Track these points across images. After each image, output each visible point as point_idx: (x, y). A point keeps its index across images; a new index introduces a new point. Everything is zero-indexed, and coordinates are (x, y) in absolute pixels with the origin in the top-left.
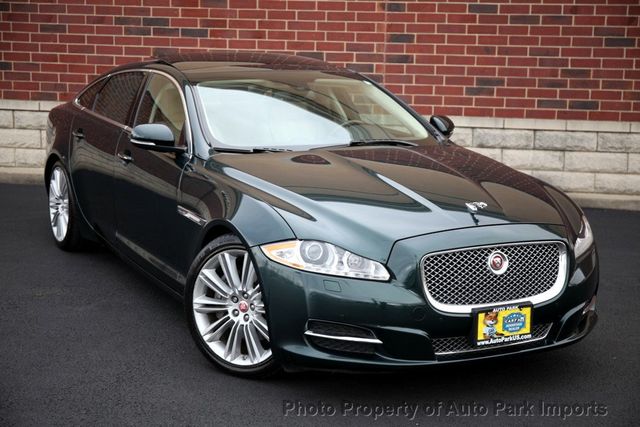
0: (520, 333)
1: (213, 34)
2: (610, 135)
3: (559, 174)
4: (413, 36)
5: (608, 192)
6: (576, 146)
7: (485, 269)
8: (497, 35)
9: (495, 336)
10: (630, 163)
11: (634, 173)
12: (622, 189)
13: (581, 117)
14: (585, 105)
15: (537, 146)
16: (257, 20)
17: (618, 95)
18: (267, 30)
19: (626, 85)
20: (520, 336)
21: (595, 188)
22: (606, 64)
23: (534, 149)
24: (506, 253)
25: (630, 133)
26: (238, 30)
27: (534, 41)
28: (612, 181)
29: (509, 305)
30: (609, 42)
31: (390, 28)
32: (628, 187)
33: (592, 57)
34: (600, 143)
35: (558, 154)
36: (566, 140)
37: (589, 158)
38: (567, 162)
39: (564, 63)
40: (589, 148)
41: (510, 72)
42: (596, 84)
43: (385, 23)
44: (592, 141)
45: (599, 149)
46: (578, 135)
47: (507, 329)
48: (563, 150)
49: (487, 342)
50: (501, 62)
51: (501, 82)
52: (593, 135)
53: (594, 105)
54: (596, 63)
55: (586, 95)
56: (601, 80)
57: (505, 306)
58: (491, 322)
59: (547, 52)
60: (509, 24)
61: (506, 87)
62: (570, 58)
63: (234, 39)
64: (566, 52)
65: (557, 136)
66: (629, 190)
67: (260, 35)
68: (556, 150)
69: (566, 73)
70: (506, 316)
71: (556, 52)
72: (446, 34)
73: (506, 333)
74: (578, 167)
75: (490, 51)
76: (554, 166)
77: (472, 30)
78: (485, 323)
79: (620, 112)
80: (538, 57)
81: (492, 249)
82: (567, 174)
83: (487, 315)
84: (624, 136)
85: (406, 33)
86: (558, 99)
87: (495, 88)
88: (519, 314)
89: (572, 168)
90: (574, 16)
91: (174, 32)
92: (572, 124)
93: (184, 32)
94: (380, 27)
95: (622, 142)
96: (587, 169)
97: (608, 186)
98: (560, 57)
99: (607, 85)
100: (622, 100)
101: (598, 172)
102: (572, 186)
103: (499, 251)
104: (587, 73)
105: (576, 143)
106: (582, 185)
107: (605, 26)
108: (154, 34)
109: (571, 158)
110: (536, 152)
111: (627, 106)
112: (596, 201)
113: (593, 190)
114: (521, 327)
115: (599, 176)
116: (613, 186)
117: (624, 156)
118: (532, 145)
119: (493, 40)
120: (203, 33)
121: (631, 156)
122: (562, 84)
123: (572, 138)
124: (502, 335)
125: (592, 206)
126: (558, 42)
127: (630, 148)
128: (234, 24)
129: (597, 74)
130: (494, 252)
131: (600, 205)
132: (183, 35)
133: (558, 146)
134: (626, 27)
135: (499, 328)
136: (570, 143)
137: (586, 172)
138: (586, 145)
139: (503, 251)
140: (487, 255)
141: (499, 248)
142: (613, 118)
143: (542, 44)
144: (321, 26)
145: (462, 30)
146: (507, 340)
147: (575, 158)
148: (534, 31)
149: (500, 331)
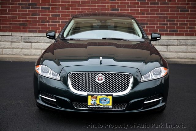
0: (107, 105)
1: (52, 8)
2: (181, 40)
3: (166, 53)
4: (119, 9)
5: (181, 58)
6: (171, 44)
7: (94, 80)
8: (146, 8)
9: (96, 105)
10: (188, 49)
11: (189, 52)
12: (185, 57)
13: (173, 35)
14: (174, 31)
15: (159, 44)
16: (67, 4)
17: (184, 28)
18: (70, 7)
19: (187, 24)
20: (107, 106)
21: (177, 57)
22: (180, 17)
23: (158, 45)
24: (105, 75)
25: (188, 40)
26: (60, 7)
27: (157, 10)
28: (182, 55)
29: (102, 94)
30: (181, 11)
31: (111, 6)
32: (188, 57)
33: (176, 16)
34: (179, 43)
35: (166, 47)
36: (168, 42)
37: (175, 48)
38: (168, 49)
39: (167, 17)
40: (175, 45)
41: (150, 21)
42: (177, 24)
43: (110, 5)
44: (176, 42)
45: (178, 45)
46: (172, 40)
47: (101, 103)
48: (167, 45)
49: (92, 106)
50: (147, 17)
51: (147, 24)
52: (176, 41)
53: (177, 31)
54: (177, 18)
55: (174, 28)
56: (179, 23)
57: (100, 95)
58: (94, 99)
59: (162, 14)
60: (150, 5)
61: (149, 25)
62: (169, 16)
63: (59, 10)
64: (168, 14)
65: (165, 41)
66: (188, 58)
67: (68, 9)
68: (165, 45)
69: (168, 21)
70: (101, 98)
71: (164, 14)
72: (130, 8)
73: (101, 104)
74: (172, 51)
75: (144, 14)
76: (164, 51)
77: (138, 7)
78: (91, 99)
79: (185, 33)
80: (159, 16)
81: (99, 73)
82: (168, 53)
83: (92, 96)
84: (186, 41)
85: (116, 8)
86: (165, 29)
87: (146, 26)
88: (107, 98)
89: (170, 51)
90: (170, 2)
91: (39, 8)
92: (170, 37)
93: (42, 8)
94: (108, 6)
95: (185, 42)
96: (174, 51)
97: (181, 57)
98: (166, 16)
99: (180, 24)
100: (185, 29)
101: (178, 52)
102: (170, 57)
103: (102, 75)
104: (174, 21)
105: (171, 43)
106: (173, 57)
107: (180, 5)
108: (32, 9)
109: (170, 48)
110: (159, 46)
111: (187, 31)
112: (179, 61)
113: (176, 58)
114: (107, 103)
115: (178, 53)
116: (183, 57)
117: (186, 47)
118: (157, 44)
119: (144, 10)
120: (48, 8)
121: (188, 47)
122: (167, 24)
123: (170, 41)
124: (99, 105)
125: (178, 63)
126: (165, 11)
127: (188, 44)
128: (59, 5)
129: (178, 21)
130: (99, 74)
131: (180, 63)
132: (41, 9)
133: (166, 44)
134: (186, 6)
135: (98, 102)
136: (169, 43)
137: (174, 52)
138: (174, 43)
139: (103, 74)
140: (96, 75)
141: (102, 73)
142: (183, 35)
143: (160, 11)
144: (89, 6)
145: (135, 7)
146: (101, 107)
147: (171, 48)
148: (158, 7)
149: (98, 103)
